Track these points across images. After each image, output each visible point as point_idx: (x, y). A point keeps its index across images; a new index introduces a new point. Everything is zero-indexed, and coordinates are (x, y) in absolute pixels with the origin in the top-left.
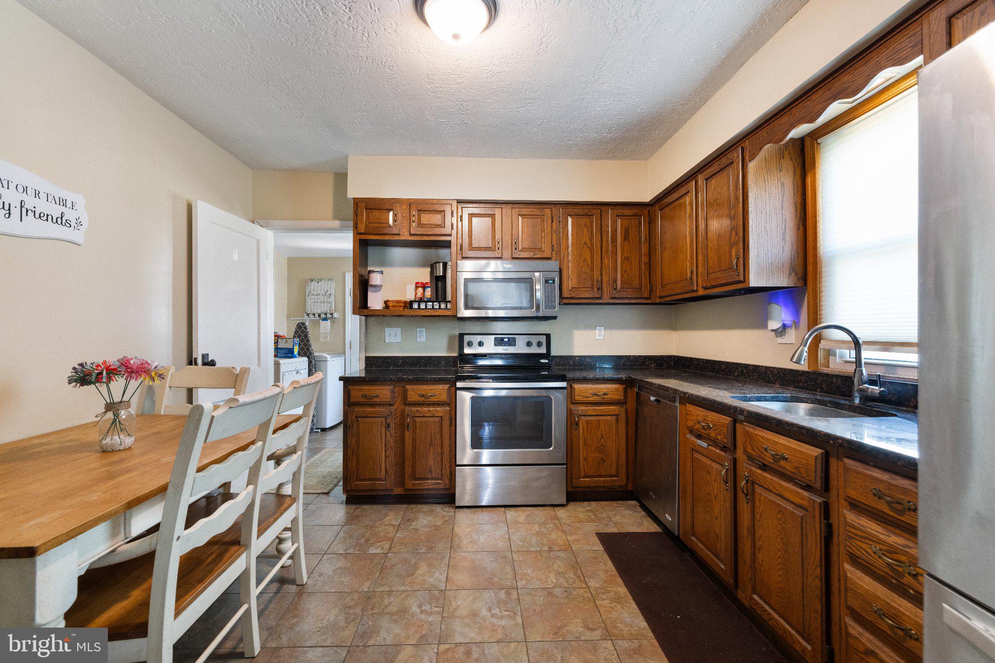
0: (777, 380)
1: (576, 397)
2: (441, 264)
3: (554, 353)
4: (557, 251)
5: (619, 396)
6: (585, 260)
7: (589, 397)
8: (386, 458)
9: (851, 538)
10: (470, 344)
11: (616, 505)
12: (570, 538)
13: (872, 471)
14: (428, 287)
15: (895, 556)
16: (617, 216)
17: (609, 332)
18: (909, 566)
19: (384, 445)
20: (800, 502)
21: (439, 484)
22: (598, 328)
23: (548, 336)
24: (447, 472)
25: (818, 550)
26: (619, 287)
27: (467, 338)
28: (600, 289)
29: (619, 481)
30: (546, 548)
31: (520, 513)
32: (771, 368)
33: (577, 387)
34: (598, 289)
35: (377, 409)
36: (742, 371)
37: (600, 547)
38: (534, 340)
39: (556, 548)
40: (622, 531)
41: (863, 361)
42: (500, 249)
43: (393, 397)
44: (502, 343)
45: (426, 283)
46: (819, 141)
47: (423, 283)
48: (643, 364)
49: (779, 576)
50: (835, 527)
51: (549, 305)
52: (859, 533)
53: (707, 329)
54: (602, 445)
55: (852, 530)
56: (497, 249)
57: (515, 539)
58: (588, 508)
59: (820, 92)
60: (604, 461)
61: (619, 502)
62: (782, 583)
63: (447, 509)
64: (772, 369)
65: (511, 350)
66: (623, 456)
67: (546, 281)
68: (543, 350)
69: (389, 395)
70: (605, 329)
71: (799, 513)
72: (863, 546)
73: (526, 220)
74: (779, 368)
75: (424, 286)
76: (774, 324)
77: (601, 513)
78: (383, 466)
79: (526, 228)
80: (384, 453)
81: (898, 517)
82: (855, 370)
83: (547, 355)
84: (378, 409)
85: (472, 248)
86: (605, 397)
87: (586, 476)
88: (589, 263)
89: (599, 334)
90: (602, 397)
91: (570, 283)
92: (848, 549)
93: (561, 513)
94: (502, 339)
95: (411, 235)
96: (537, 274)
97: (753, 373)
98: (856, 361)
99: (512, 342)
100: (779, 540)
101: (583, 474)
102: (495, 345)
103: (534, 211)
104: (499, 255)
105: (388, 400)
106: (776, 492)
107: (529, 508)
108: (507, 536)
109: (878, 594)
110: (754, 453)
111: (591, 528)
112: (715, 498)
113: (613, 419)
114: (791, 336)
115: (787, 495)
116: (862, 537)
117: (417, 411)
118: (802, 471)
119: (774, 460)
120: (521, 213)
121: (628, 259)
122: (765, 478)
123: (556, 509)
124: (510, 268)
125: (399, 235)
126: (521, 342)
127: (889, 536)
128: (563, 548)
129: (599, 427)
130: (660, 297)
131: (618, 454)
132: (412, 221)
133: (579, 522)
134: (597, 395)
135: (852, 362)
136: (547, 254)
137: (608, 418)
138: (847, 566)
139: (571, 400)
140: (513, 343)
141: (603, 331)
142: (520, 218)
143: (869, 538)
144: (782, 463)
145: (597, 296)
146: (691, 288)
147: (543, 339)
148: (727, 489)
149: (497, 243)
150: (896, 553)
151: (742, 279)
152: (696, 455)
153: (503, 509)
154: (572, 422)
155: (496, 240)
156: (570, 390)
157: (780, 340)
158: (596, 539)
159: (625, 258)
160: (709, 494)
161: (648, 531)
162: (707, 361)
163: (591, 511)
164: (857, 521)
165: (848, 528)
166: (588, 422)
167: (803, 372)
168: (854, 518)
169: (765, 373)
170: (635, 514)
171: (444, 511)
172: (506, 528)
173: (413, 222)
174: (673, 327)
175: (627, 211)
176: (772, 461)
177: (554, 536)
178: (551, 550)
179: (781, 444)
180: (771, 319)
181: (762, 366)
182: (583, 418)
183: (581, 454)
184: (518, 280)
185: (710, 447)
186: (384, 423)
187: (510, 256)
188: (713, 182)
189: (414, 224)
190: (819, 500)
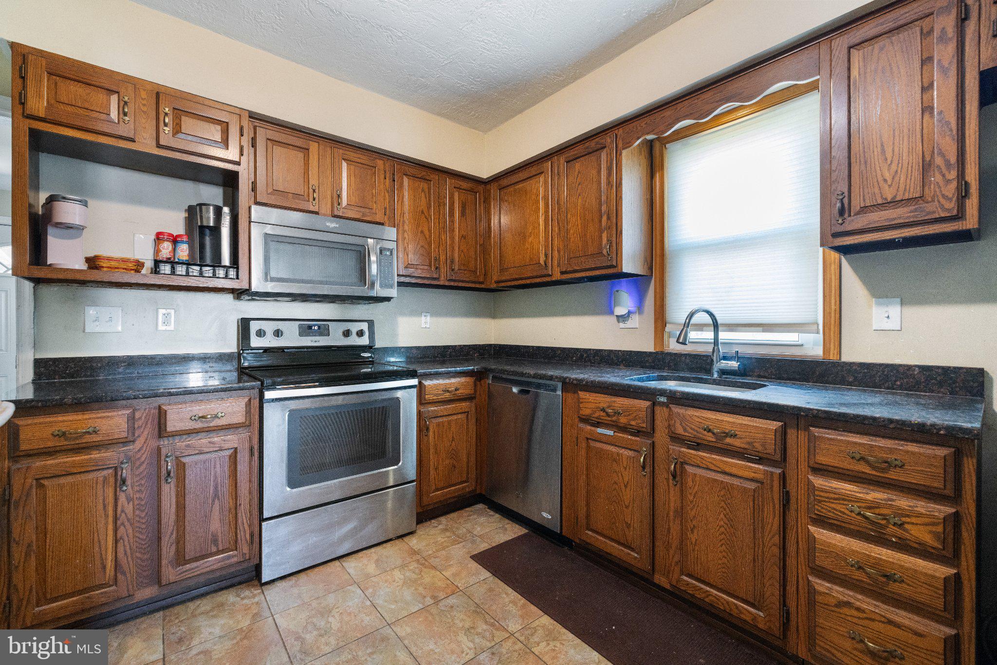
0: (622, 361)
1: (426, 396)
2: (211, 208)
3: (378, 344)
4: (389, 214)
5: (469, 391)
6: (422, 232)
7: (440, 395)
8: (116, 541)
9: (820, 501)
10: (260, 334)
11: (465, 514)
12: (447, 574)
13: (846, 436)
14: (182, 242)
15: (877, 511)
16: (455, 187)
17: (435, 319)
18: (895, 518)
19: (111, 519)
20: (752, 475)
21: (233, 556)
22: (423, 314)
23: (371, 323)
24: (244, 534)
25: (777, 518)
26: (456, 268)
27: (254, 326)
28: (438, 268)
29: (467, 487)
30: (429, 601)
31: (365, 561)
32: (615, 351)
33: (427, 383)
34: (436, 268)
35: (92, 456)
36: (582, 356)
37: (485, 574)
38: (354, 328)
39: (442, 595)
40: (494, 545)
41: (720, 341)
42: (317, 200)
43: (132, 429)
44: (309, 333)
45: (178, 236)
46: (667, 146)
47: (171, 235)
48: (468, 354)
49: (721, 552)
50: (793, 494)
51: (386, 282)
52: (832, 496)
53: (542, 316)
54: (453, 449)
55: (822, 494)
56: (311, 199)
57: (381, 602)
58: (440, 527)
59: (710, 94)
60: (455, 467)
61: (467, 509)
62: (725, 558)
63: (247, 593)
64: (617, 352)
65: (322, 341)
66: (473, 459)
67: (382, 253)
68: (365, 341)
69: (125, 426)
70: (432, 316)
71: (752, 486)
72: (838, 507)
73: (352, 167)
74: (623, 351)
75: (175, 240)
76: (620, 311)
77: (457, 528)
78: (110, 557)
79: (353, 178)
80: (110, 533)
81: (881, 475)
82: (714, 348)
83: (370, 348)
84: (95, 455)
85: (272, 192)
86: (458, 392)
87: (437, 490)
88: (427, 237)
89: (425, 321)
90: (453, 393)
91: (406, 258)
92: (816, 512)
93: (413, 542)
94: (310, 327)
95: (159, 146)
96: (370, 241)
97: (594, 357)
98: (714, 342)
99: (324, 331)
100: (722, 515)
101: (433, 488)
102: (301, 335)
103: (364, 158)
104: (316, 209)
105: (124, 435)
106: (720, 470)
107: (373, 550)
108: (368, 603)
109: (854, 548)
110: (687, 434)
111: (460, 552)
112: (626, 486)
113: (463, 416)
114: (635, 321)
115: (734, 471)
116: (836, 499)
117: (188, 446)
118: (757, 445)
119: (716, 438)
120: (346, 157)
121: (465, 238)
122: (702, 458)
123: (406, 539)
124: (335, 227)
125: (133, 140)
126: (336, 331)
127: (867, 494)
128: (449, 591)
129: (450, 428)
130: (497, 282)
131: (468, 455)
132: (162, 124)
133: (444, 549)
134: (448, 391)
135: (710, 343)
136: (379, 217)
137: (460, 416)
138: (812, 528)
139: (422, 400)
140: (326, 332)
141: (428, 318)
142: (344, 164)
143: (844, 498)
144: (728, 440)
145: (435, 276)
146: (545, 272)
147: (364, 326)
148: (645, 475)
149: (311, 191)
150: (877, 508)
151: (614, 264)
152: (592, 444)
153: (337, 563)
154: (423, 427)
155: (310, 186)
156: (420, 387)
157: (622, 325)
158: (474, 565)
159: (463, 236)
160: (615, 483)
161: (516, 536)
162: (539, 348)
163: (446, 530)
164: (827, 484)
165: (816, 493)
166: (438, 425)
167: (651, 353)
168: (822, 483)
169: (609, 356)
170: (492, 520)
171: (242, 599)
172: (359, 591)
173: (166, 125)
174: (493, 316)
175: (465, 185)
176: (714, 440)
177: (427, 579)
178: (437, 601)
179: (726, 421)
180: (619, 305)
181: (605, 350)
182: (434, 421)
183: (431, 463)
184: (344, 247)
185: (616, 434)
186: (112, 480)
187: (329, 212)
188: (577, 165)
189: (167, 129)
190: (778, 471)
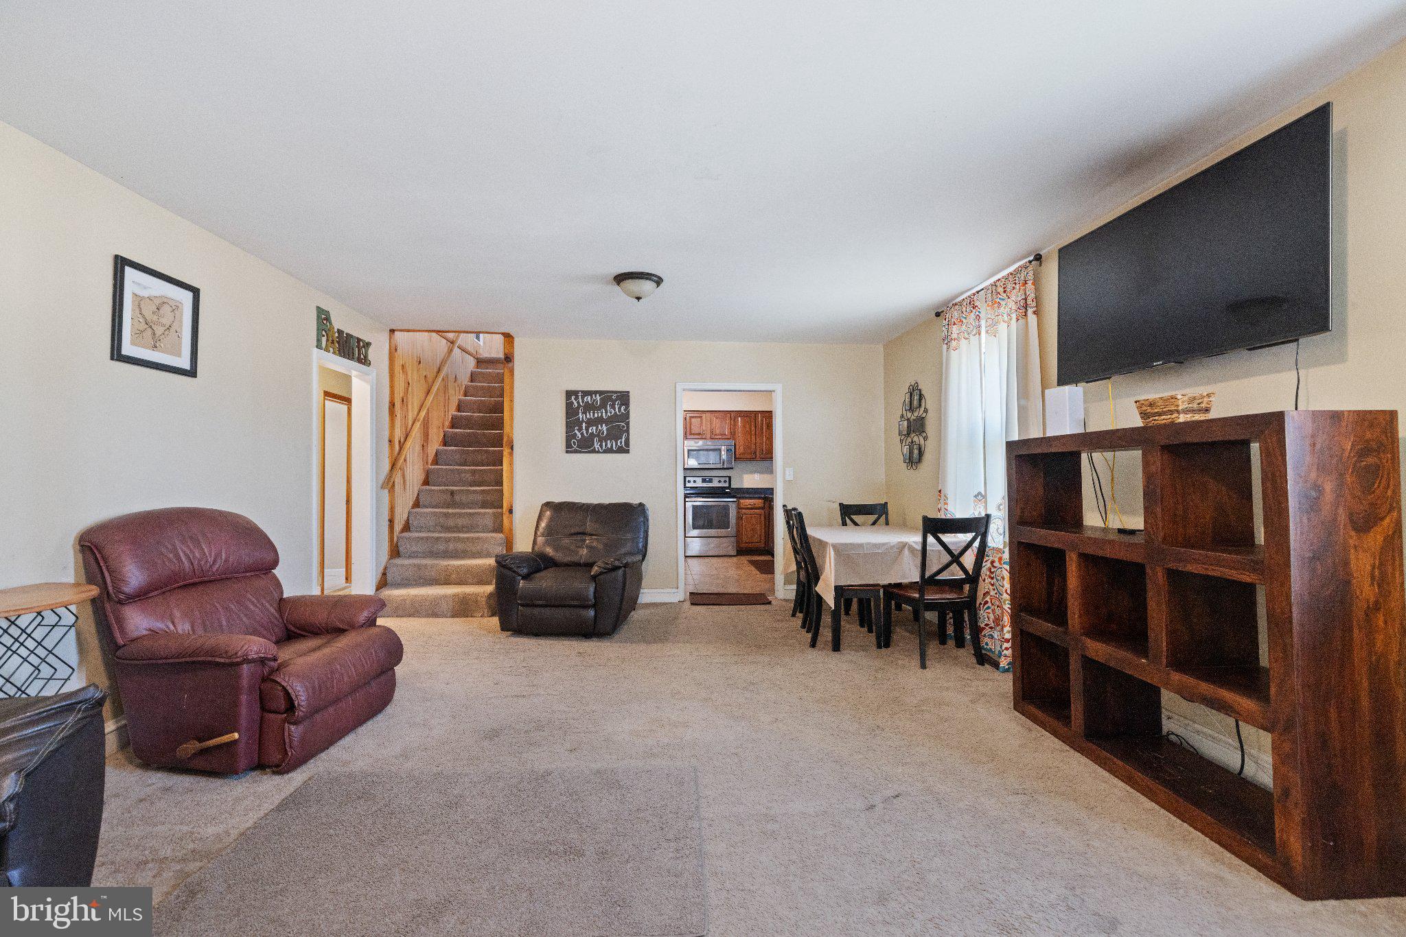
1: (742, 505)
3: (733, 486)
4: (733, 435)
5: (762, 505)
6: (748, 439)
7: (747, 506)
10: (689, 482)
16: (763, 416)
22: (756, 473)
23: (730, 478)
27: (688, 479)
28: (755, 453)
29: (762, 545)
33: (742, 501)
38: (722, 479)
42: (705, 434)
44: (706, 481)
51: (729, 461)
54: (753, 528)
56: (703, 434)
60: (755, 536)
65: (710, 485)
66: (763, 534)
67: (728, 450)
68: (727, 485)
70: (760, 474)
73: (718, 420)
83: (729, 487)
85: (691, 434)
86: (755, 506)
87: (745, 543)
88: (750, 440)
89: (757, 476)
90: (753, 506)
91: (740, 450)
93: (733, 560)
96: (723, 447)
101: (743, 542)
102: (702, 482)
104: (705, 438)
113: (758, 516)
123: (731, 558)
124: (709, 444)
126: (715, 481)
129: (752, 520)
131: (761, 533)
134: (751, 505)
136: (729, 437)
137: (756, 515)
139: (739, 508)
140: (711, 481)
142: (714, 419)
145: (754, 457)
147: (727, 479)
154: (739, 518)
155: (703, 430)
156: (739, 504)
166: (745, 517)
182: (743, 515)
183: (743, 532)
184: (714, 450)
187: (709, 438)
